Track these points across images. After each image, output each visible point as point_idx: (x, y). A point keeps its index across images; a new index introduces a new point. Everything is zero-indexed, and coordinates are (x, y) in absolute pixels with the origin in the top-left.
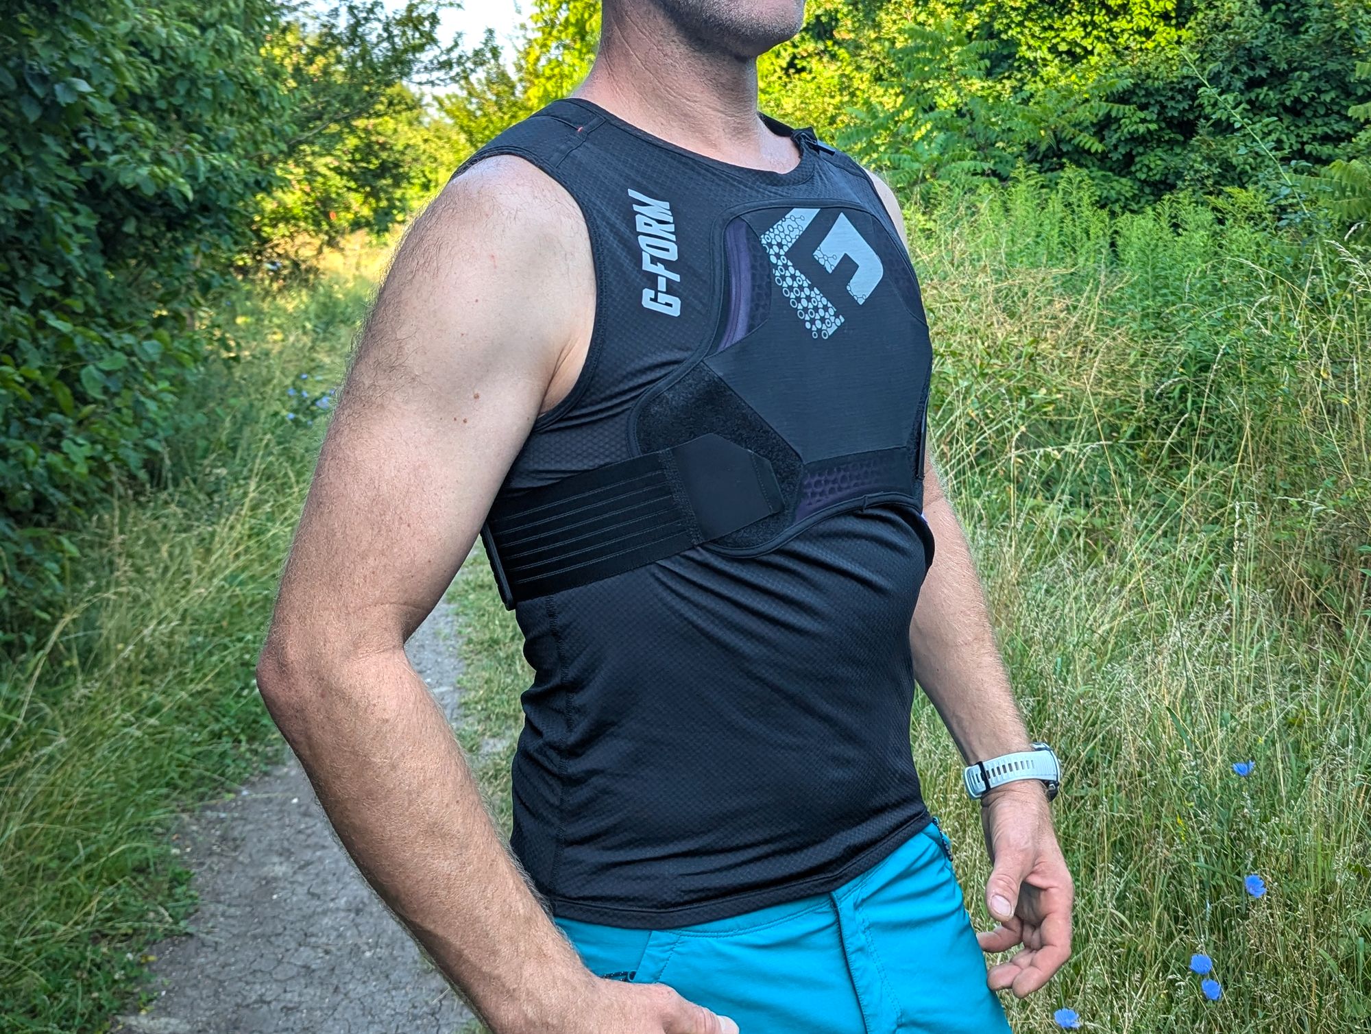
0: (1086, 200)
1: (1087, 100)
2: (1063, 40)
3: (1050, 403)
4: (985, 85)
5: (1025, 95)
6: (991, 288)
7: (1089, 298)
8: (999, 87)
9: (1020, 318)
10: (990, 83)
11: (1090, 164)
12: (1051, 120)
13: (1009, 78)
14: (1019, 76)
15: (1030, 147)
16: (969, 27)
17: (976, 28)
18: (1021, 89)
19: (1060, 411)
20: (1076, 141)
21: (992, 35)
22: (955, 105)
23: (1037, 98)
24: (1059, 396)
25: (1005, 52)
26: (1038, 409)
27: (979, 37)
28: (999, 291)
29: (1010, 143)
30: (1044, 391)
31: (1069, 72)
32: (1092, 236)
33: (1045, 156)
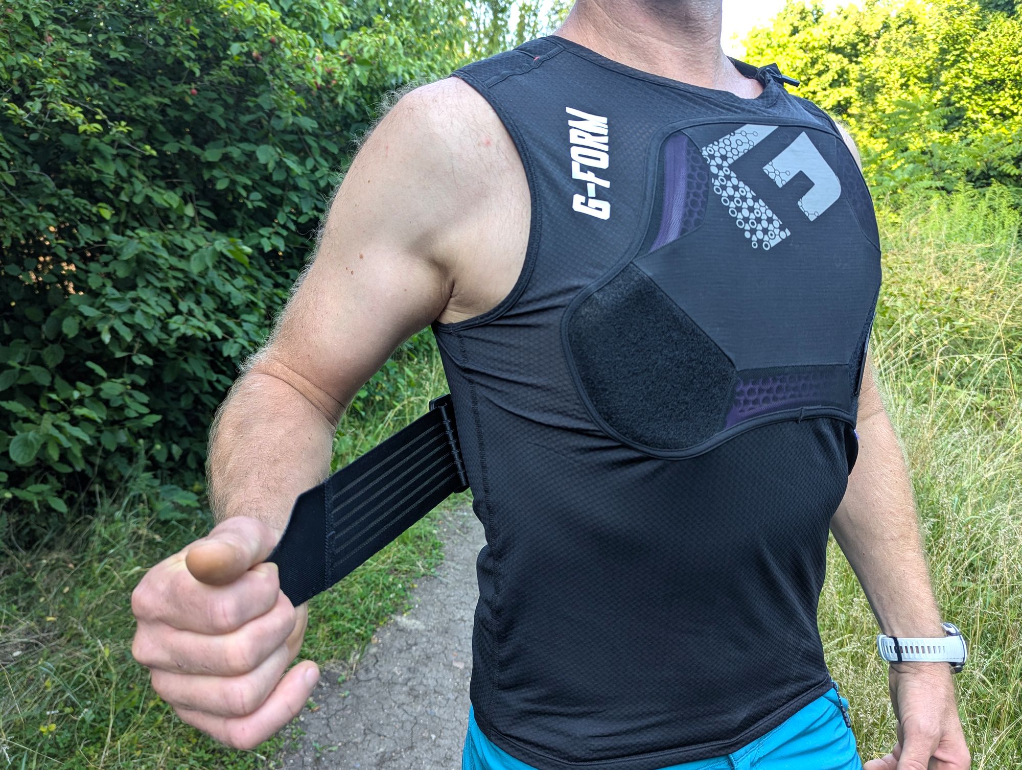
0: (1004, 203)
1: (1010, 144)
2: (998, 106)
3: (966, 328)
4: (942, 135)
5: (968, 141)
6: (933, 256)
7: (1001, 264)
8: (951, 137)
9: (951, 275)
10: (945, 134)
11: (1008, 183)
12: (985, 155)
13: (958, 131)
14: (965, 129)
15: (968, 173)
16: (934, 101)
17: (939, 101)
18: (965, 137)
19: (972, 334)
20: (1000, 169)
21: (949, 105)
22: (921, 148)
23: (976, 143)
24: (974, 323)
25: (957, 115)
26: (958, 332)
27: (941, 106)
28: (938, 258)
29: (955, 171)
30: (962, 320)
31: (1000, 126)
32: (1006, 225)
33: (978, 179)
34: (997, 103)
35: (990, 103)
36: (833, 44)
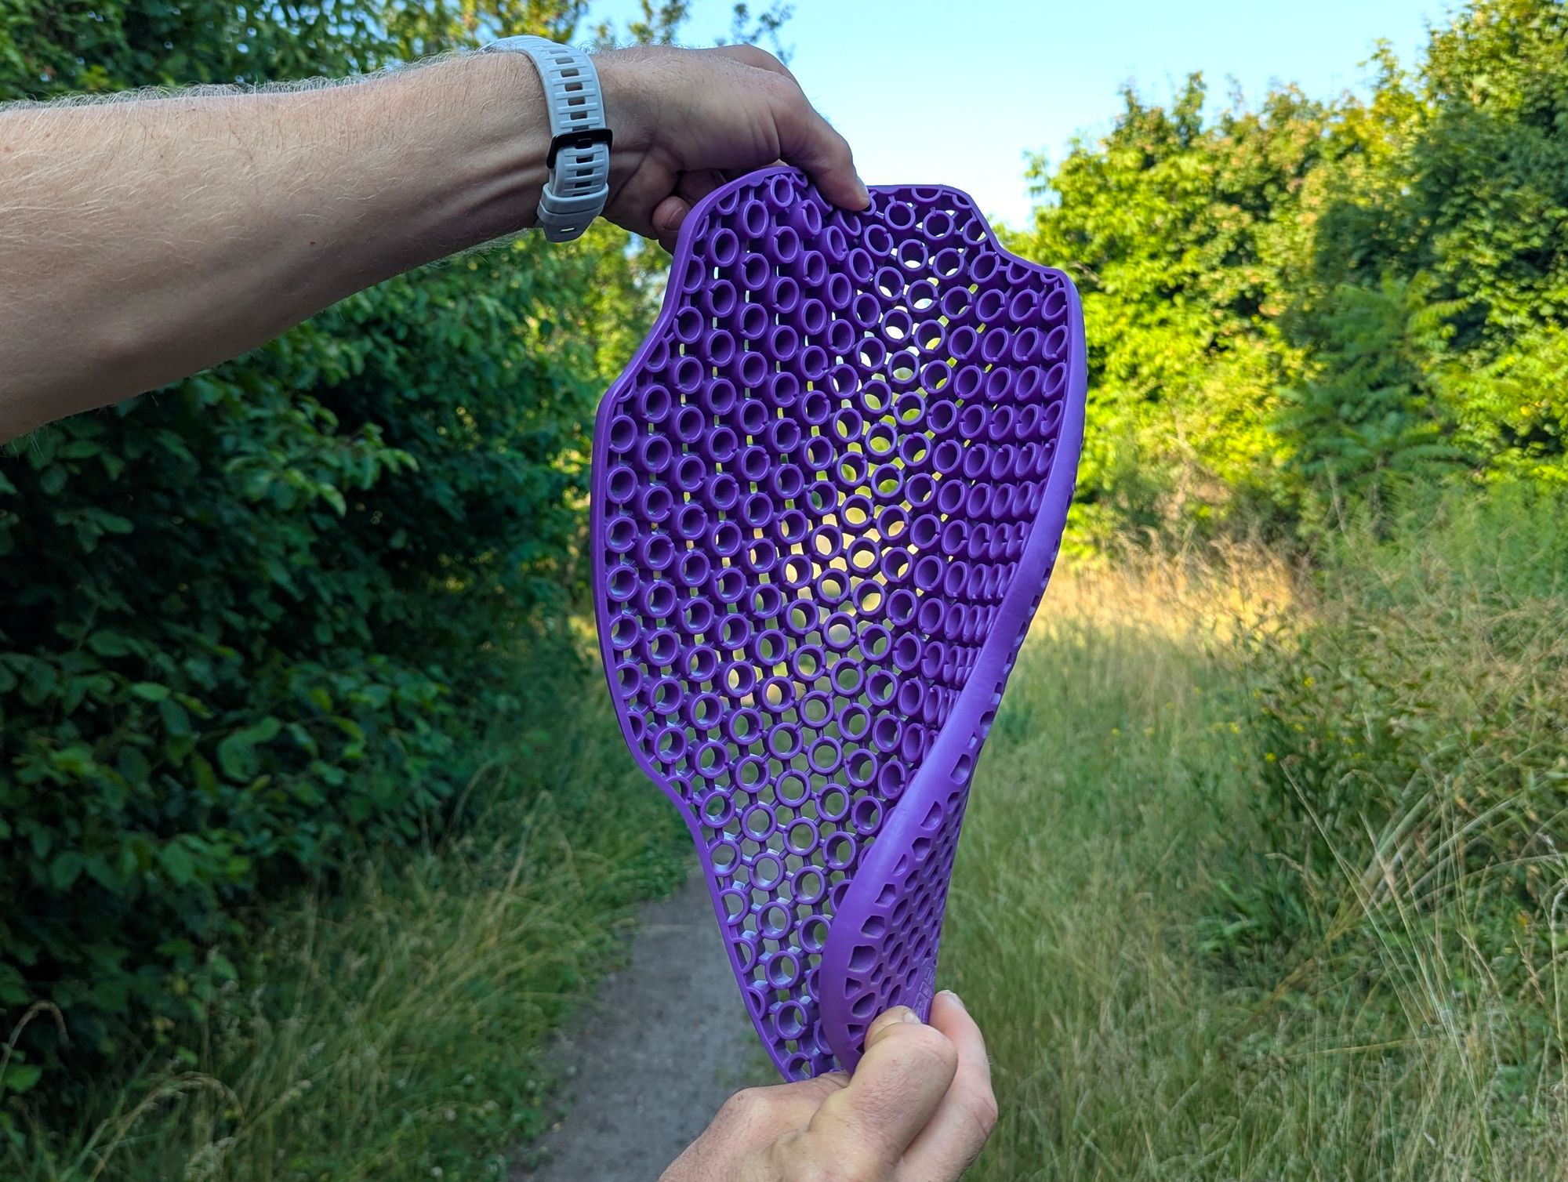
8: (1464, 358)
10: (1452, 356)
13: (1477, 348)
14: (1490, 345)
15: (1506, 430)
23: (1514, 372)
25: (1472, 318)
33: (1527, 441)
34: (1546, 295)
35: (1531, 295)
36: (1220, 187)
